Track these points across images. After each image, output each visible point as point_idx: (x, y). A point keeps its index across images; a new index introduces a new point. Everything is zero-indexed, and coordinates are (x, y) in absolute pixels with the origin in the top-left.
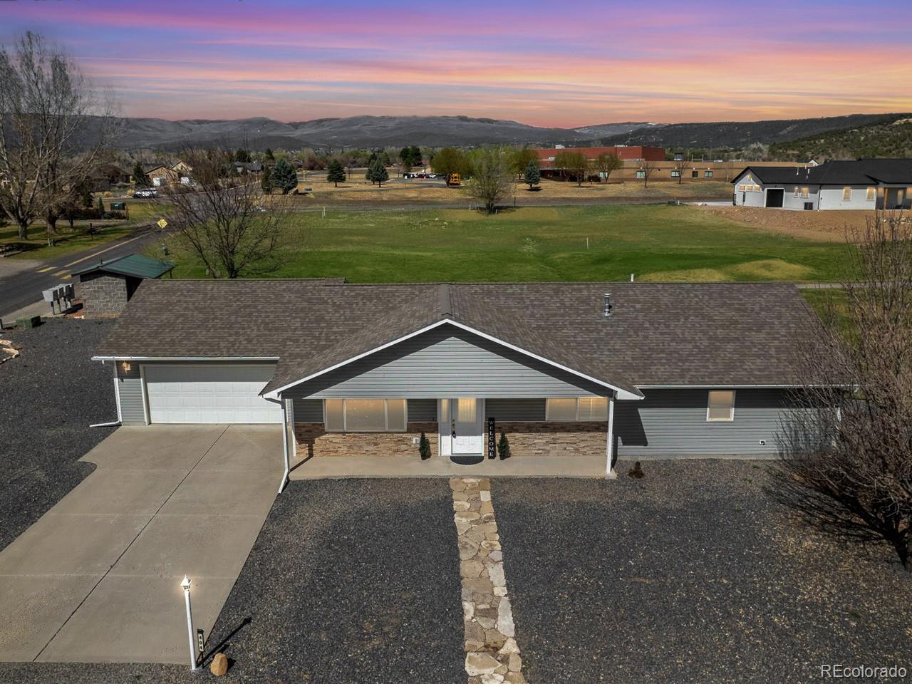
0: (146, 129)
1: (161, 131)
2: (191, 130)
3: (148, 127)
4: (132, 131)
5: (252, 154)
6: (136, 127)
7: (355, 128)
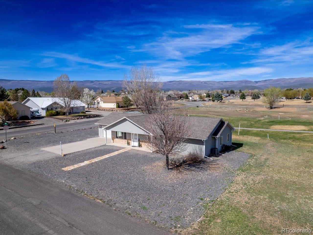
0: (209, 84)
1: (213, 85)
2: (223, 84)
3: (210, 83)
4: (205, 85)
5: (235, 91)
6: (206, 84)
7: (278, 82)
